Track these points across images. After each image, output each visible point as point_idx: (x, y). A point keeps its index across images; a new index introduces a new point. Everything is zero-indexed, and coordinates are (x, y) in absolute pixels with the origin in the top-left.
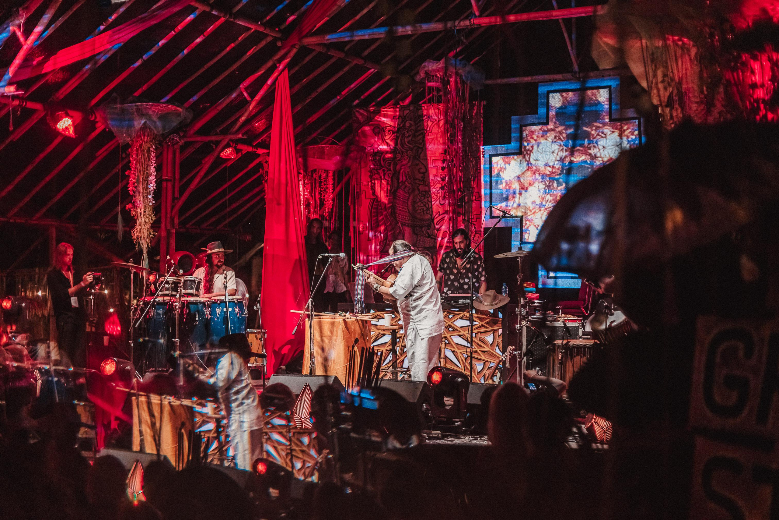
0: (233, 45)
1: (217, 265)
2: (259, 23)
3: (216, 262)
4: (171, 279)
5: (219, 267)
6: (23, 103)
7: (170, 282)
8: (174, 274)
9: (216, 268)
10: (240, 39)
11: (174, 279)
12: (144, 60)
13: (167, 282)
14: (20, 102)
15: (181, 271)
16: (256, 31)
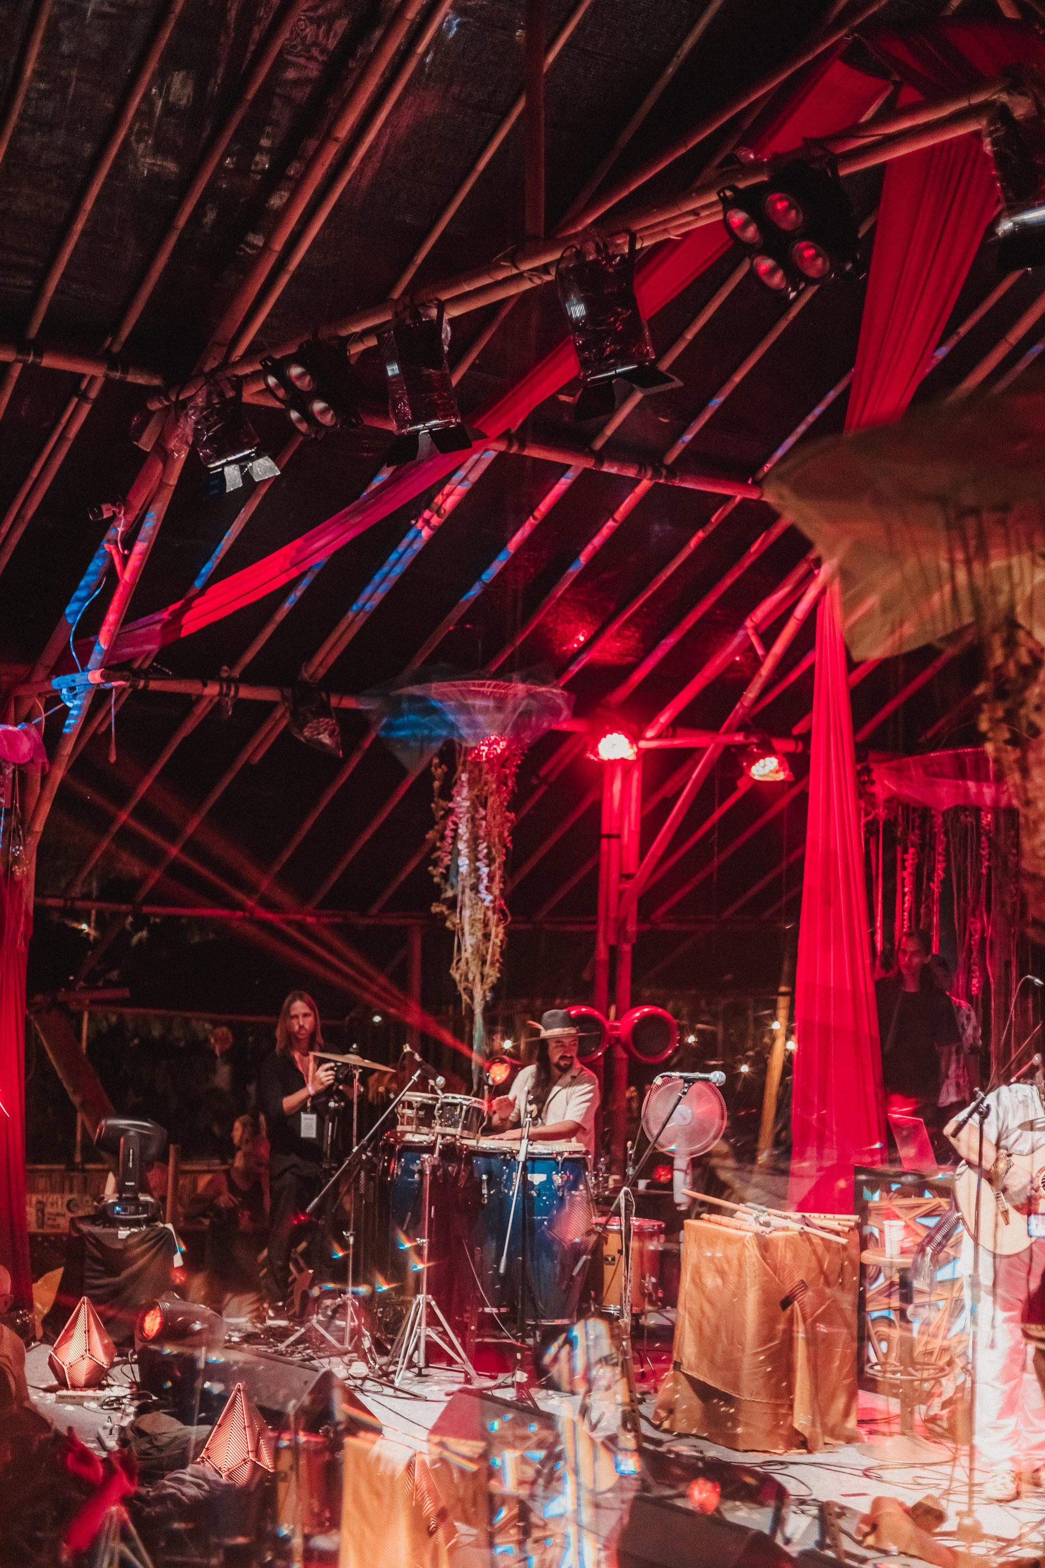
0: (701, 534)
1: (557, 1065)
2: (750, 482)
3: (555, 1057)
4: (417, 1097)
5: (565, 1070)
6: (229, 688)
7: (415, 1105)
8: (421, 1086)
9: (556, 1072)
10: (713, 520)
11: (424, 1098)
12: (484, 583)
13: (410, 1105)
14: (221, 688)
15: (441, 1080)
16: (744, 500)
